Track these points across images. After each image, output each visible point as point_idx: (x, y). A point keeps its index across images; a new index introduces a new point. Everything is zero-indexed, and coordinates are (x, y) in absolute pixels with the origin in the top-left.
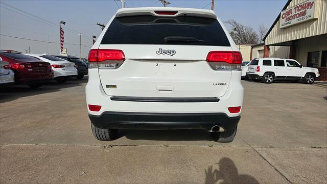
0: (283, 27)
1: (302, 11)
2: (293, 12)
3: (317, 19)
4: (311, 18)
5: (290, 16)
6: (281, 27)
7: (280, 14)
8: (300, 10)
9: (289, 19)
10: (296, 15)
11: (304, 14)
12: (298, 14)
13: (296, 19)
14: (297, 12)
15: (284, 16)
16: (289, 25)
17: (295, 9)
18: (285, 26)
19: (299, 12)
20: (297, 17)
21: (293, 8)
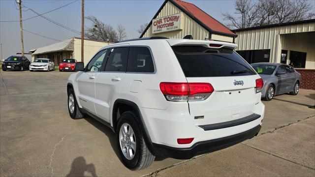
0: (155, 33)
1: (170, 22)
2: (163, 21)
3: (182, 30)
4: (178, 29)
5: (160, 24)
6: (153, 32)
7: (152, 21)
8: (169, 21)
9: (160, 27)
10: (166, 24)
11: (172, 24)
12: (167, 24)
13: (166, 28)
14: (166, 22)
15: (155, 24)
16: (160, 32)
17: (164, 19)
18: (156, 32)
19: (168, 23)
20: (166, 27)
21: (163, 19)
